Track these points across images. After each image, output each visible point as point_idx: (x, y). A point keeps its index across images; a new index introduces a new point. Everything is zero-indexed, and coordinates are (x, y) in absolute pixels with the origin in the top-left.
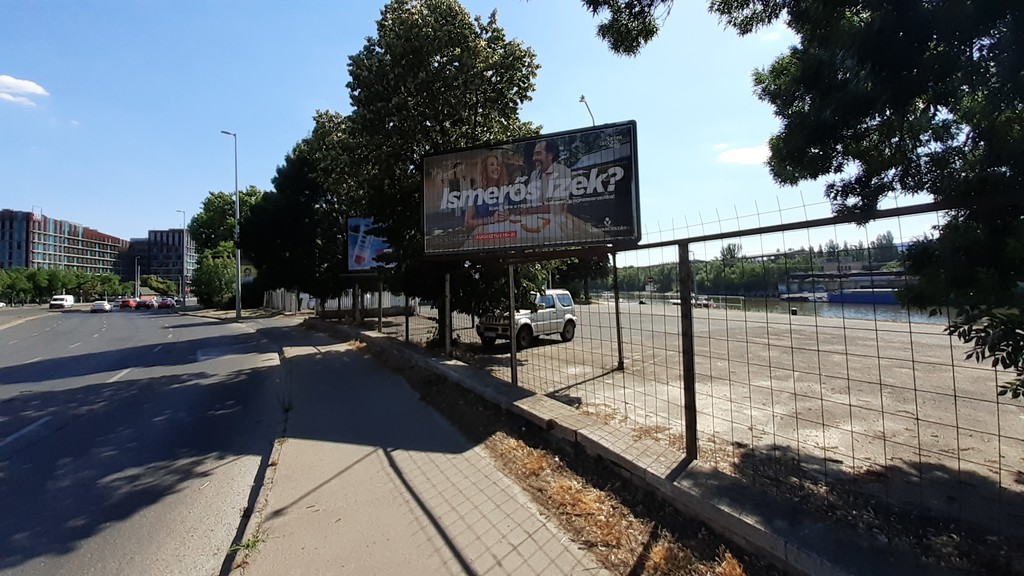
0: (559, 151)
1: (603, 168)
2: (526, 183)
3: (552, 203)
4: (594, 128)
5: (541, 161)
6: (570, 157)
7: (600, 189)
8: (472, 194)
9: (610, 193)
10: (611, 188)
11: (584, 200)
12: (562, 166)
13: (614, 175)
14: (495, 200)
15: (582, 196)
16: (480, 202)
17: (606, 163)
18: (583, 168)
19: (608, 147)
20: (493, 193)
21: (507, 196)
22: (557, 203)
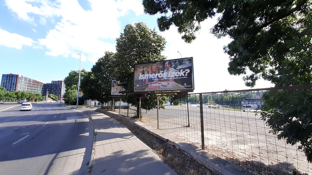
1: (184, 69)
3: (170, 78)
5: (167, 67)
6: (175, 66)
7: (183, 75)
8: (148, 75)
10: (186, 75)
11: (179, 78)
12: (173, 69)
13: (187, 71)
16: (150, 78)
18: (178, 69)
19: (185, 64)
20: (153, 75)
21: (158, 76)
22: (171, 79)
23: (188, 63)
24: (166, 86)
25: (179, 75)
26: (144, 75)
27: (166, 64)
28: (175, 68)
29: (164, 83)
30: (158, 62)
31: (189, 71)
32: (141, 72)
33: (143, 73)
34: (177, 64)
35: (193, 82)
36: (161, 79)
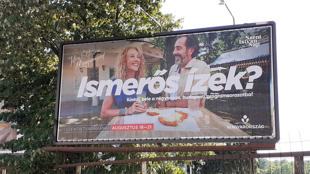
0: (199, 48)
1: (241, 66)
2: (165, 77)
3: (190, 97)
4: (234, 27)
5: (180, 55)
6: (210, 54)
7: (239, 87)
8: (110, 84)
9: (249, 91)
10: (250, 86)
11: (222, 96)
12: (202, 63)
13: (253, 73)
14: (133, 92)
15: (220, 92)
16: (118, 93)
17: (246, 61)
18: (222, 65)
19: (246, 46)
20: (131, 84)
21: (146, 88)
22: (195, 98)
23: (257, 45)
24: (174, 124)
25: (224, 85)
26: (95, 83)
27: (177, 44)
28: (209, 60)
29: (169, 114)
30: (149, 36)
31: (258, 71)
32: (85, 71)
33: (94, 75)
34: (216, 45)
35: (273, 113)
36: (159, 99)
